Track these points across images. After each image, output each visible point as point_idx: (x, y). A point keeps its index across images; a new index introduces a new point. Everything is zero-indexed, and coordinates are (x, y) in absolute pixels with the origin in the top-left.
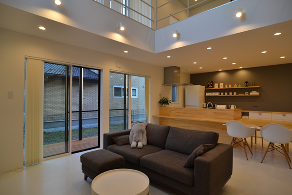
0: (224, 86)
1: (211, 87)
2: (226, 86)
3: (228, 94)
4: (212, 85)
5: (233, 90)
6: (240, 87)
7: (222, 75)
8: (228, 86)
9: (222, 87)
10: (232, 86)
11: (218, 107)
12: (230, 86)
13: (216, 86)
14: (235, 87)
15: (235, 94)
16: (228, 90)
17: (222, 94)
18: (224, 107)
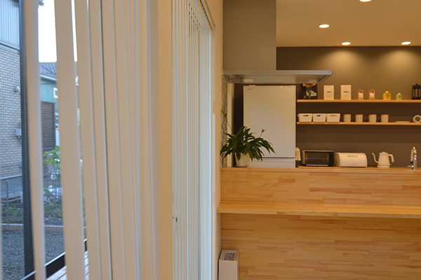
0: (354, 95)
1: (314, 94)
2: (361, 95)
3: (366, 120)
4: (314, 88)
5: (379, 108)
6: (399, 99)
7: (342, 60)
8: (366, 96)
9: (346, 96)
10: (376, 97)
11: (344, 158)
12: (372, 95)
13: (328, 95)
14: (386, 98)
15: (385, 120)
16: (366, 109)
17: (348, 118)
18: (361, 158)
